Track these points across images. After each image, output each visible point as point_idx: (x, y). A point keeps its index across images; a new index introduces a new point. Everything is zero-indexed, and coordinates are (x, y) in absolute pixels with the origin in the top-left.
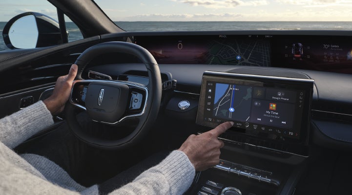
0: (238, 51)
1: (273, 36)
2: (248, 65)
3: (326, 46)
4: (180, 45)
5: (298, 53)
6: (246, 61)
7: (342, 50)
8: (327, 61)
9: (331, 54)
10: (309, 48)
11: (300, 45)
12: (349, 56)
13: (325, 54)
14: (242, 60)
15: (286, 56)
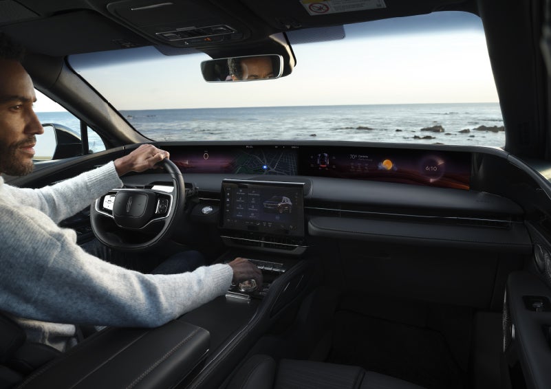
0: (264, 162)
1: (299, 146)
2: (275, 174)
3: (353, 156)
4: (206, 156)
5: (324, 163)
6: (272, 170)
7: (372, 160)
8: (354, 170)
9: (359, 164)
10: (334, 158)
11: (326, 155)
12: (380, 167)
13: (352, 164)
14: (268, 169)
15: (312, 165)
